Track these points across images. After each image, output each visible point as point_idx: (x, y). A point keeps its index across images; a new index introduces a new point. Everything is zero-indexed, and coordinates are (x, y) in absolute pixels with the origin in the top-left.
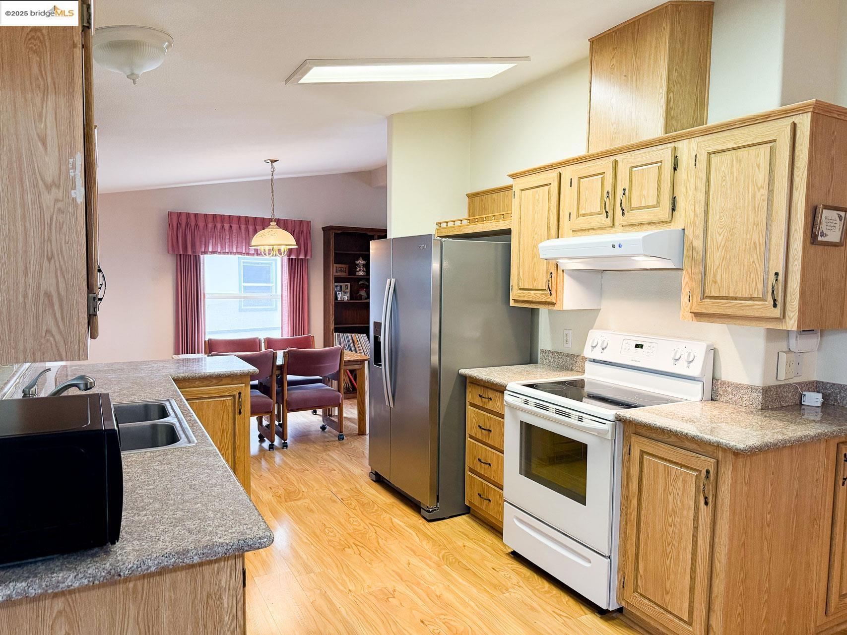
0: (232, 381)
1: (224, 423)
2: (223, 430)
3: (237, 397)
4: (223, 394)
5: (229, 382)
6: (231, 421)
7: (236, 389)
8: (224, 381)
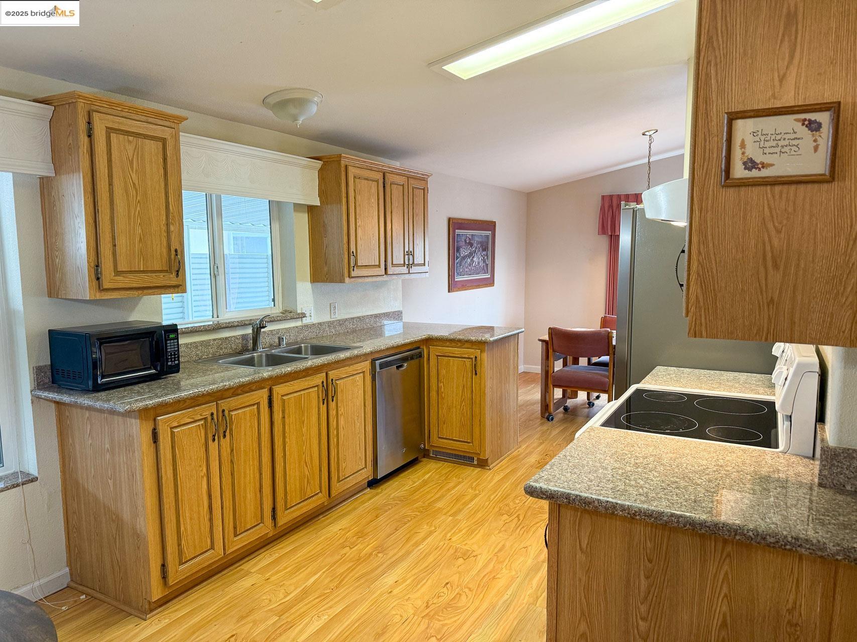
0: (472, 346)
1: (465, 380)
2: (464, 386)
3: (474, 359)
4: (464, 356)
5: (470, 346)
6: (470, 380)
7: (472, 353)
8: (466, 345)
